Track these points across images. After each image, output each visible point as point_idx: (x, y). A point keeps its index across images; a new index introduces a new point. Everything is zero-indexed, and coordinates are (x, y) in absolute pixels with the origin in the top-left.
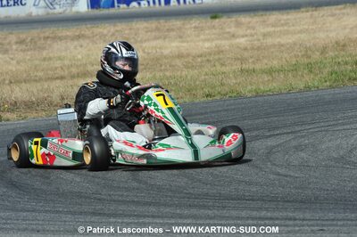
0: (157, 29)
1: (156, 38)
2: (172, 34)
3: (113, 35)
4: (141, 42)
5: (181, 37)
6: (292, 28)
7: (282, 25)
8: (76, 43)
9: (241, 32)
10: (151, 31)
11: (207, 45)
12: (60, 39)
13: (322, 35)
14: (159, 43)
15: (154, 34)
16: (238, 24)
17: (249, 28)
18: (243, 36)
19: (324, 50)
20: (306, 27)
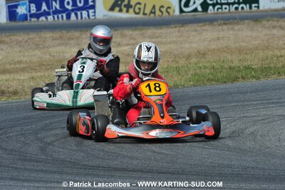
0: (61, 38)
1: (59, 45)
2: (72, 42)
3: (26, 42)
4: (48, 47)
5: (78, 44)
6: (164, 40)
7: (157, 37)
9: (125, 41)
10: (56, 39)
13: (187, 45)
14: (61, 48)
15: (58, 41)
16: (123, 36)
17: (131, 39)
18: (127, 45)
19: (189, 57)
20: (175, 39)
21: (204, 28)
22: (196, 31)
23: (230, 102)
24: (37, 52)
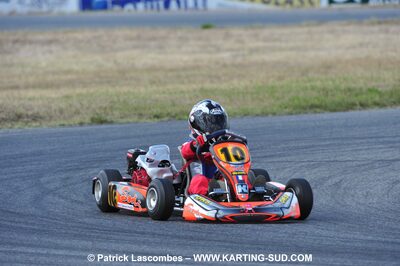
2: (153, 43)
3: (89, 41)
4: (117, 50)
5: (161, 47)
8: (46, 48)
11: (186, 58)
12: (31, 42)
15: (133, 42)
17: (238, 41)
21: (347, 28)
22: (332, 32)
23: (325, 140)
24: (99, 58)
